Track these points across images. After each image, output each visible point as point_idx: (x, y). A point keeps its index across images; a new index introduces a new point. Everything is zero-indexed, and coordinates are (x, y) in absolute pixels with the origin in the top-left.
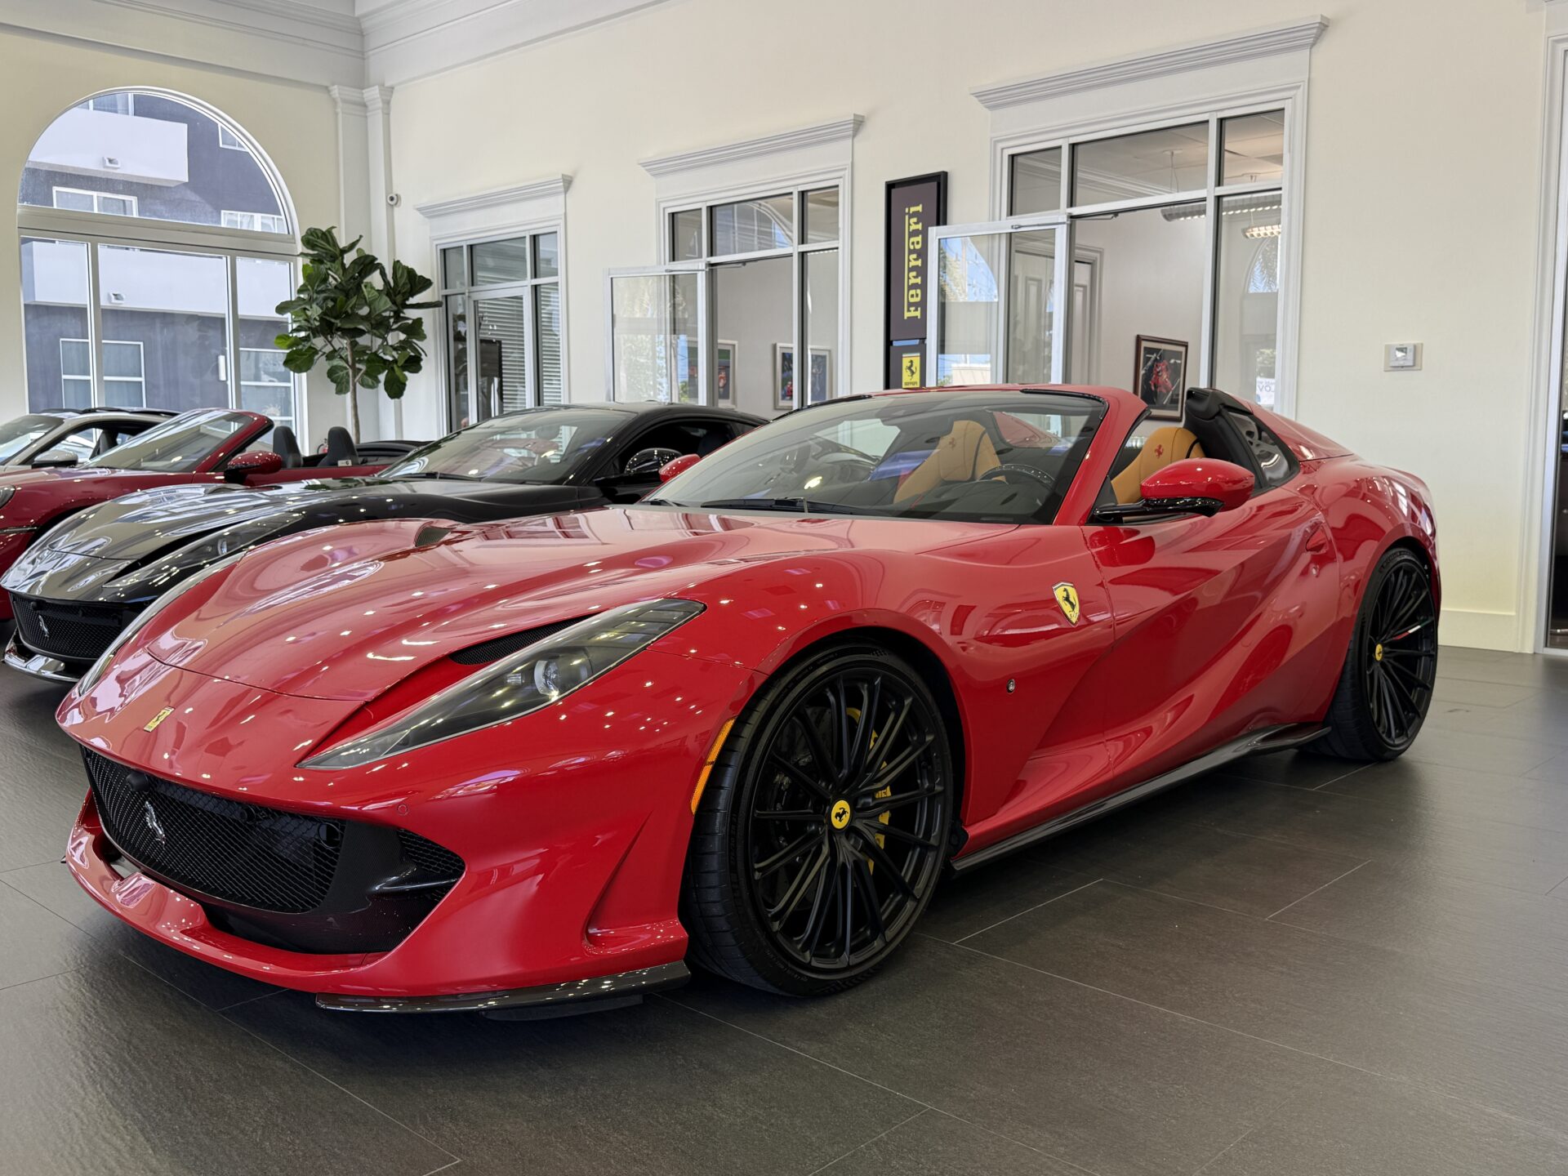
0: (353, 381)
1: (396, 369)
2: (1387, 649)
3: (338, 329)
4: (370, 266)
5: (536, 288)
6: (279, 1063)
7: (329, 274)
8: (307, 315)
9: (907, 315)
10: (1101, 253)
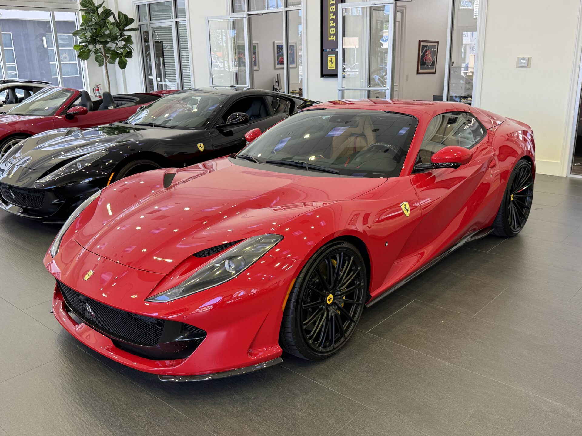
0: (105, 62)
1: (123, 57)
2: (515, 196)
3: (98, 41)
4: (108, 14)
5: (177, 22)
6: (146, 395)
7: (92, 18)
8: (85, 35)
9: (329, 39)
10: (405, 7)
